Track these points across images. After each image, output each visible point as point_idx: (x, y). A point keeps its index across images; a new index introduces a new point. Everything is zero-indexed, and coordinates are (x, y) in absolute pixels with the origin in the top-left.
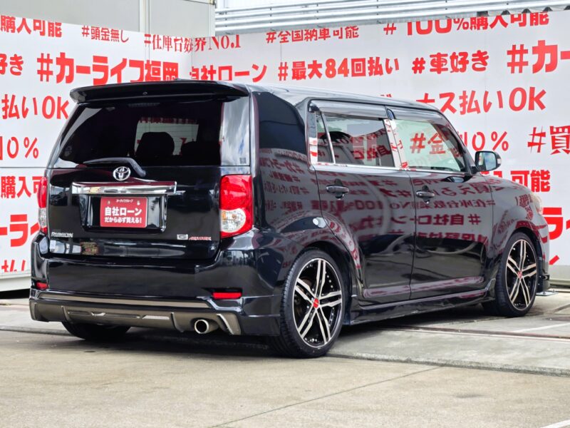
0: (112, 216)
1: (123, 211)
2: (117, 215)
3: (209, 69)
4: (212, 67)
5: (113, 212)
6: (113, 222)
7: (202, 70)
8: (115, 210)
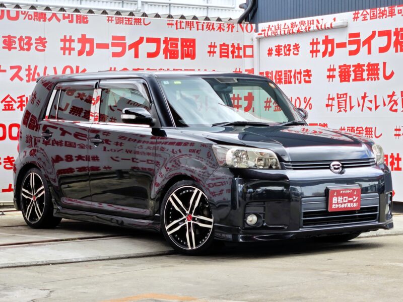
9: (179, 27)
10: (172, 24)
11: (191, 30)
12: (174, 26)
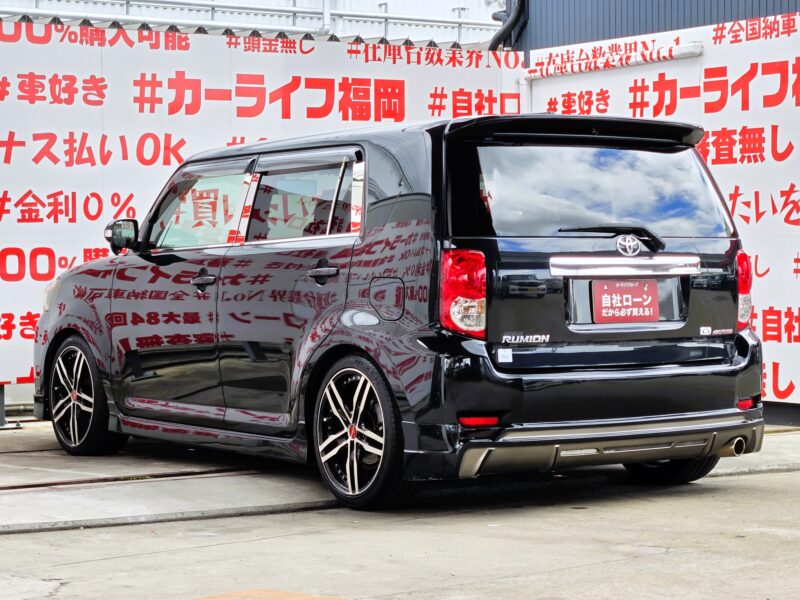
0: (612, 307)
1: (627, 300)
2: (620, 305)
3: (486, 95)
4: (490, 92)
5: (614, 302)
6: (614, 315)
7: (477, 96)
8: (617, 298)
9: (371, 57)
10: (358, 52)
11: (394, 62)
12: (362, 56)
